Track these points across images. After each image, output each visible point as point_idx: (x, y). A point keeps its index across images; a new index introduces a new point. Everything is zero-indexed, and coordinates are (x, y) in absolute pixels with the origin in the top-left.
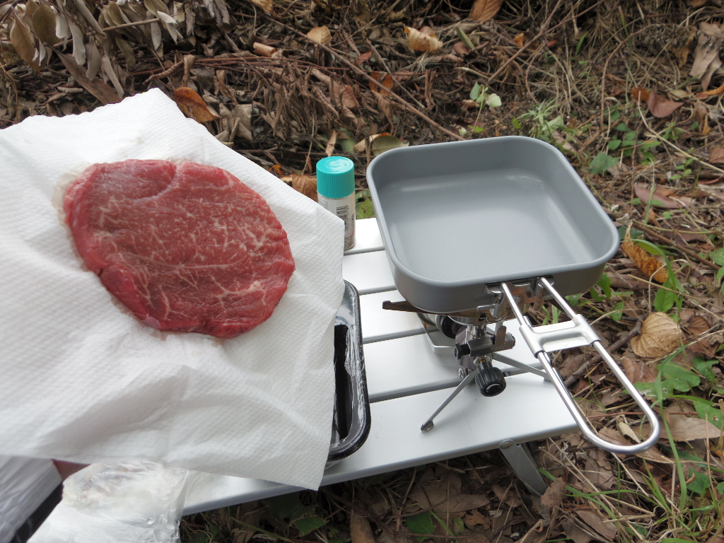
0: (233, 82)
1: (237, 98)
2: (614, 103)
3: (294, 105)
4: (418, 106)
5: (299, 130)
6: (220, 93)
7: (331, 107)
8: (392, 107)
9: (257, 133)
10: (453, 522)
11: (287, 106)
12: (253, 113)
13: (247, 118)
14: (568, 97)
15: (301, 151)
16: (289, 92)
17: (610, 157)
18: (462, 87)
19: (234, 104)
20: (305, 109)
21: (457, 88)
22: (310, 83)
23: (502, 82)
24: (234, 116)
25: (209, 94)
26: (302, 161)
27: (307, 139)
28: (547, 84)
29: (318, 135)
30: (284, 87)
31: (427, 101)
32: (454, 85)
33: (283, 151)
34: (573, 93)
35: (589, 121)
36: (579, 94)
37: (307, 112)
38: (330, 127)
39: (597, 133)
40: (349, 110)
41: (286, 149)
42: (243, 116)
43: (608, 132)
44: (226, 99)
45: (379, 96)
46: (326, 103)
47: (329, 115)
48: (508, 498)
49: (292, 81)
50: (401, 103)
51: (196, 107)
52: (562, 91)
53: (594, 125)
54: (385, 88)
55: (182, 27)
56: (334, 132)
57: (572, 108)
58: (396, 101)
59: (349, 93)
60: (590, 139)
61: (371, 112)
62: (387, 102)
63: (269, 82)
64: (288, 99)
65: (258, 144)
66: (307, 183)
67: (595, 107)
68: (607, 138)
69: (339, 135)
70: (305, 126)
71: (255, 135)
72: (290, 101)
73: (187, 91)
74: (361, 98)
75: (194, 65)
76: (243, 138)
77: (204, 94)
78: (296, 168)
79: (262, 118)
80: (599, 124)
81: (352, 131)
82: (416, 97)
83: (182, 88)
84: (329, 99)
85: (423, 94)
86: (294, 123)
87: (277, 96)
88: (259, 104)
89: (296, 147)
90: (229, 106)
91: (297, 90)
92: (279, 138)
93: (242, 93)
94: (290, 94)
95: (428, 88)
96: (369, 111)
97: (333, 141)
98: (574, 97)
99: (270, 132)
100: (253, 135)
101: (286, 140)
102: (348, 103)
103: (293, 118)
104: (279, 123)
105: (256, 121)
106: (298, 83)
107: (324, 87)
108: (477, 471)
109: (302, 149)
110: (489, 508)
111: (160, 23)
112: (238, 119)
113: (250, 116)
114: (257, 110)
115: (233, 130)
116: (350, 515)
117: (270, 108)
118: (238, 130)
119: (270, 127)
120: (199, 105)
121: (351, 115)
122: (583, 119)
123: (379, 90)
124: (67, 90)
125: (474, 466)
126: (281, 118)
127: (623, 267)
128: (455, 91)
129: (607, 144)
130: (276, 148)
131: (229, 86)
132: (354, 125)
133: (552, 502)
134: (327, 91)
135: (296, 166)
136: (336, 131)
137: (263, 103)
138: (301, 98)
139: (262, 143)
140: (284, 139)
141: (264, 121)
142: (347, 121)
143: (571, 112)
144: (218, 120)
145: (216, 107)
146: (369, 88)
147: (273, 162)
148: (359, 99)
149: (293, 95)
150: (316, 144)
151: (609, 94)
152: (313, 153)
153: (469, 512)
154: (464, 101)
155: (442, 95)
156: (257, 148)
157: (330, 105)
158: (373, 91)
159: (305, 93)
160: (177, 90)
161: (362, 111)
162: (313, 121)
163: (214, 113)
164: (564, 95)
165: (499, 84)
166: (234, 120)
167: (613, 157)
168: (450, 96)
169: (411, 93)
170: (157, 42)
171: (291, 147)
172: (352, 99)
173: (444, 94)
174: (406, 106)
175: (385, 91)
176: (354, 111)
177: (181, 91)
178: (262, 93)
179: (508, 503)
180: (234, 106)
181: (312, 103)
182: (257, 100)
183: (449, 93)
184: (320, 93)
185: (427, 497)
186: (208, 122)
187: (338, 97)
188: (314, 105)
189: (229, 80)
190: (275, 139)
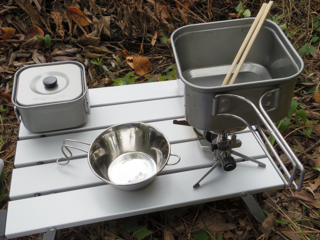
0: (100, 3)
1: (102, 12)
2: (316, 15)
3: (134, 17)
4: (204, 17)
5: (137, 31)
6: (92, 10)
7: (155, 18)
8: (188, 18)
9: (113, 32)
10: (217, 236)
11: (130, 17)
12: (111, 21)
13: (108, 24)
14: (290, 12)
15: (138, 42)
16: (131, 9)
17: (312, 46)
18: (229, 6)
19: (101, 16)
20: (140, 19)
21: (226, 6)
22: (143, 4)
23: (252, 3)
24: (101, 23)
25: (87, 10)
26: (138, 48)
27: (141, 36)
28: (278, 4)
29: (147, 34)
30: (128, 7)
31: (209, 14)
32: (224, 5)
33: (128, 42)
34: (293, 9)
35: (301, 26)
36: (296, 10)
37: (141, 21)
38: (154, 29)
39: (305, 33)
40: (165, 20)
41: (130, 42)
42: (106, 23)
43: (312, 32)
44: (96, 13)
45: (181, 11)
46: (152, 15)
47: (153, 22)
48: (246, 225)
49: (133, 3)
50: (194, 16)
51: (79, 17)
52: (287, 8)
53: (304, 28)
54: (185, 7)
56: (156, 32)
57: (292, 18)
58: (191, 14)
59: (164, 10)
60: (301, 36)
61: (177, 21)
62: (186, 15)
63: (120, 4)
64: (131, 13)
65: (114, 38)
66: (141, 60)
67: (305, 18)
68: (311, 36)
69: (158, 34)
70: (140, 29)
71: (112, 33)
72: (132, 14)
73: (75, 9)
74: (171, 13)
76: (106, 35)
77: (84, 10)
78: (135, 52)
79: (116, 24)
80: (306, 28)
81: (166, 31)
82: (202, 12)
83: (72, 7)
84: (153, 13)
85: (207, 10)
86: (134, 27)
87: (125, 12)
88: (114, 16)
89: (135, 40)
90: (98, 16)
91: (136, 8)
92: (126, 35)
93: (105, 10)
94: (132, 11)
95: (209, 7)
96: (176, 20)
97: (156, 37)
98: (293, 12)
99: (120, 32)
100: (111, 34)
101: (129, 36)
102: (164, 16)
103: (133, 24)
104: (126, 27)
105: (113, 25)
106: (136, 4)
107: (151, 6)
108: (231, 212)
109: (138, 41)
110: (236, 230)
112: (103, 25)
113: (109, 23)
114: (113, 19)
115: (100, 31)
116: (164, 232)
117: (121, 18)
118: (103, 31)
119: (120, 29)
120: (81, 16)
121: (166, 22)
122: (298, 25)
123: (181, 8)
124: (9, 7)
125: (229, 209)
126: (127, 24)
127: (315, 107)
128: (225, 8)
129: (311, 39)
130: (124, 41)
131: (97, 6)
132: (167, 28)
133: (268, 225)
134: (152, 8)
135: (135, 51)
136: (157, 32)
137: (116, 15)
138: (138, 13)
139: (116, 38)
140: (128, 36)
141: (117, 25)
142: (163, 26)
143: (291, 21)
144: (92, 25)
145: (90, 17)
146: (176, 7)
147: (122, 49)
148: (170, 14)
149: (133, 11)
150: (146, 39)
151: (313, 10)
152: (144, 44)
153: (226, 232)
154: (230, 14)
155: (217, 11)
156: (113, 40)
157: (154, 17)
158: (178, 9)
159: (140, 10)
160: (70, 8)
161: (172, 20)
162: (145, 26)
163: (90, 21)
164: (287, 11)
165: (251, 4)
166: (101, 25)
167: (314, 46)
168: (222, 11)
169: (199, 10)
171: (132, 40)
172: (166, 13)
173: (218, 10)
174: (196, 17)
175: (185, 8)
176: (167, 20)
177: (72, 8)
178: (116, 10)
179: (246, 228)
180: (101, 17)
181: (144, 16)
182: (113, 13)
183: (221, 9)
184: (149, 10)
185: (204, 223)
186: (86, 26)
187: (158, 12)
188: (145, 17)
189: (98, 2)
190: (123, 36)
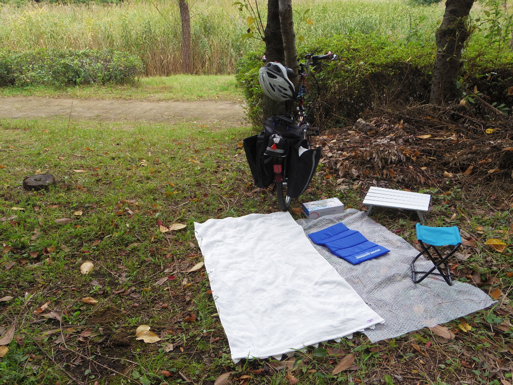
13: (401, 178)
55: (395, 160)
75: (395, 167)
106: (414, 175)
107: (419, 177)
111: (391, 158)
126: (408, 180)
141: (404, 179)
144: (396, 177)
170: (389, 161)
189: (401, 171)
